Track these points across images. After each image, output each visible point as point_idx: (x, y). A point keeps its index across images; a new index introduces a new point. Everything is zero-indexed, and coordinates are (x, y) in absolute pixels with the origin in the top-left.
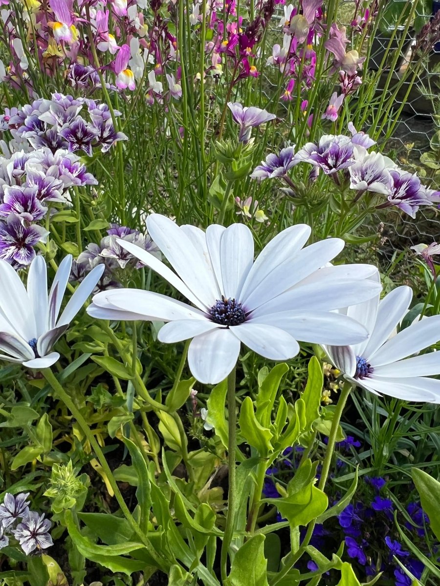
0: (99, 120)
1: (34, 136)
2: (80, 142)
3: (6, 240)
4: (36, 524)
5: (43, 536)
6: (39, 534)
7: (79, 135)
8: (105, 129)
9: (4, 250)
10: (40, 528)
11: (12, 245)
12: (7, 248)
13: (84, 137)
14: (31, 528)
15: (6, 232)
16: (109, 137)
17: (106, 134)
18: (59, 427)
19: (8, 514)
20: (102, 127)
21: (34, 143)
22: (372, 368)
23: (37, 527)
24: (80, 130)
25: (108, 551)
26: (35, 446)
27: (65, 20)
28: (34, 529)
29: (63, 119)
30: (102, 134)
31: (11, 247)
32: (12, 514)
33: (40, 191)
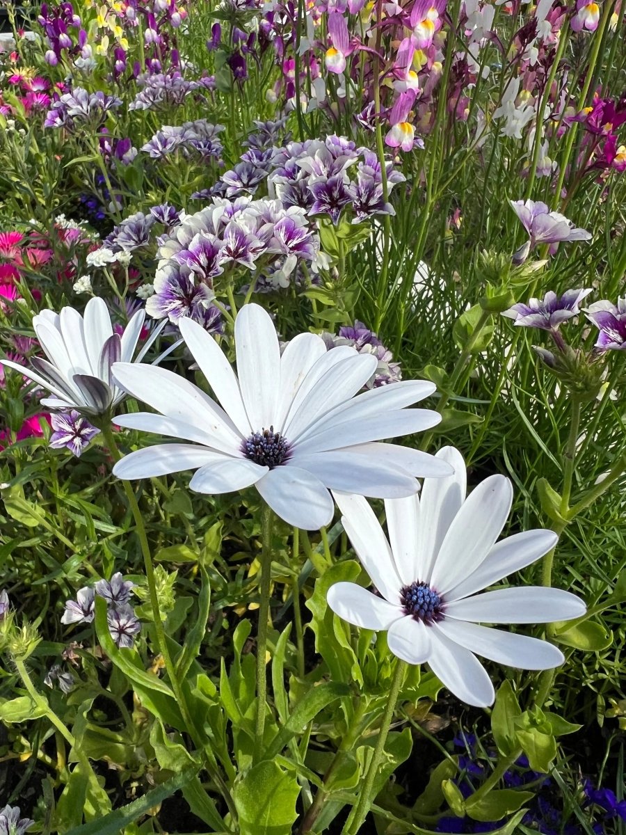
0: (369, 181)
1: (285, 183)
2: (333, 203)
3: (174, 291)
4: (128, 620)
5: (128, 638)
6: (125, 633)
7: (336, 194)
8: (373, 194)
9: (167, 301)
10: (130, 627)
11: (179, 299)
12: (171, 300)
13: (340, 198)
14: (123, 622)
15: (178, 283)
16: (374, 207)
17: (373, 202)
18: (249, 551)
19: (109, 594)
20: (370, 192)
21: (281, 190)
22: (444, 616)
23: (128, 626)
24: (338, 188)
25: (130, 671)
26: (192, 549)
27: (342, 46)
28: (125, 625)
29: (328, 169)
30: (368, 200)
31: (176, 301)
32: (113, 596)
33: (237, 249)
